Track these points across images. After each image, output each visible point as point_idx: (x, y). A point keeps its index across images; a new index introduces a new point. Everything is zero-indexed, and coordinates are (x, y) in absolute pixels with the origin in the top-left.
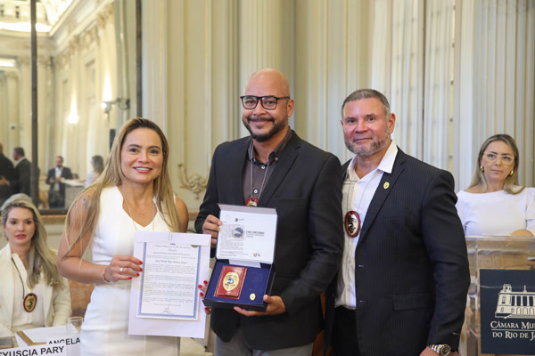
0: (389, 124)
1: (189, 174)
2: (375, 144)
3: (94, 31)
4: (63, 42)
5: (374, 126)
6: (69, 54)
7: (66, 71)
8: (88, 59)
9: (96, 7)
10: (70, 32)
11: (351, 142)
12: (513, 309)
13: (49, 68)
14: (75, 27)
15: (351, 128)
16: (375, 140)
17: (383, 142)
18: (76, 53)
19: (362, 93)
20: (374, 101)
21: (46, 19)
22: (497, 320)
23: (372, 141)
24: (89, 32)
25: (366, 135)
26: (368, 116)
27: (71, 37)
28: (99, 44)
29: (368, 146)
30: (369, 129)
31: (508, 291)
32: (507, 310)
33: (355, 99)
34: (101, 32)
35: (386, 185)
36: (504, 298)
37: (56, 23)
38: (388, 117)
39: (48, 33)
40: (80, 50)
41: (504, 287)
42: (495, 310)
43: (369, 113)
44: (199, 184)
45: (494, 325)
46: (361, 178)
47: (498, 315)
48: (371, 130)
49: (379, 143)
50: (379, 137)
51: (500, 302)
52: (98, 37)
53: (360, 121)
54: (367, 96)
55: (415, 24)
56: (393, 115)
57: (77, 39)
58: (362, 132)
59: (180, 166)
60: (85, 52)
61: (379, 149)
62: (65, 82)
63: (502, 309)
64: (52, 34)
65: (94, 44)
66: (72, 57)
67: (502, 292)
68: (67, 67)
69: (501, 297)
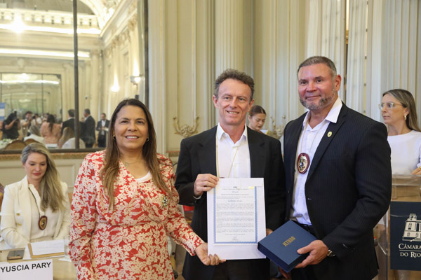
0: (336, 84)
1: (181, 125)
2: (322, 100)
3: (126, 33)
4: (108, 40)
5: (321, 86)
6: (112, 48)
7: (110, 58)
8: (125, 51)
9: (128, 16)
10: (113, 33)
11: (304, 99)
12: (417, 234)
13: (101, 58)
14: (116, 30)
15: (303, 88)
16: (323, 97)
17: (330, 98)
18: (117, 47)
19: (313, 60)
20: (323, 66)
21: (98, 26)
22: (404, 242)
23: (320, 98)
24: (124, 34)
25: (315, 94)
26: (317, 78)
27: (114, 37)
28: (130, 41)
29: (317, 102)
30: (318, 89)
31: (414, 219)
32: (413, 235)
33: (307, 65)
34: (131, 33)
35: (330, 134)
36: (410, 225)
37: (104, 28)
38: (334, 78)
39: (99, 35)
40: (119, 45)
41: (410, 216)
42: (403, 234)
43: (318, 76)
44: (187, 131)
45: (401, 246)
46: (312, 128)
47: (405, 238)
48: (320, 90)
49: (326, 100)
50: (326, 95)
51: (407, 228)
52: (129, 36)
53: (311, 83)
54: (317, 62)
55: (339, 16)
56: (339, 76)
57: (118, 38)
58: (312, 92)
59: (175, 119)
60: (122, 46)
61: (327, 104)
62: (109, 66)
63: (409, 234)
64: (101, 36)
65: (127, 41)
66: (114, 49)
67: (409, 220)
68: (110, 57)
69: (408, 224)
